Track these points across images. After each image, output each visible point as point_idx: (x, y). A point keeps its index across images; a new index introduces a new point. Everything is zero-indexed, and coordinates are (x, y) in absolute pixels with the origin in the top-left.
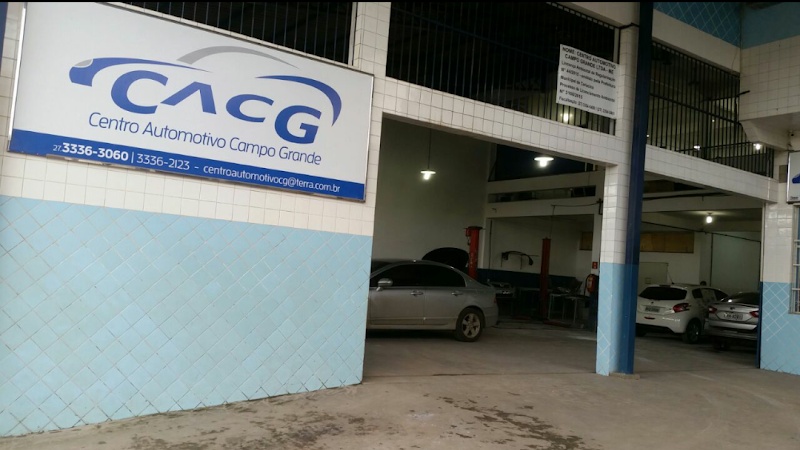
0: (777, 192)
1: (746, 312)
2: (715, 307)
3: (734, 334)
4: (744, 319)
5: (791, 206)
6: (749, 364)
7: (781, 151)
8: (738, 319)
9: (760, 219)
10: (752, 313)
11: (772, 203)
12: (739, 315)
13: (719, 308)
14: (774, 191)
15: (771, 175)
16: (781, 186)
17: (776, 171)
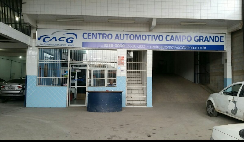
0: (32, 42)
1: (16, 86)
2: (4, 85)
3: (12, 95)
4: (15, 89)
5: (37, 48)
6: (21, 106)
7: (34, 28)
8: (13, 89)
9: (26, 53)
10: (19, 87)
11: (30, 46)
12: (13, 88)
13: (5, 86)
14: (31, 42)
15: (30, 36)
16: (33, 40)
17: (32, 35)
